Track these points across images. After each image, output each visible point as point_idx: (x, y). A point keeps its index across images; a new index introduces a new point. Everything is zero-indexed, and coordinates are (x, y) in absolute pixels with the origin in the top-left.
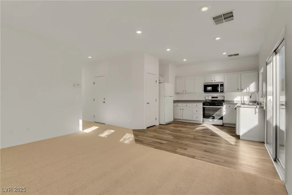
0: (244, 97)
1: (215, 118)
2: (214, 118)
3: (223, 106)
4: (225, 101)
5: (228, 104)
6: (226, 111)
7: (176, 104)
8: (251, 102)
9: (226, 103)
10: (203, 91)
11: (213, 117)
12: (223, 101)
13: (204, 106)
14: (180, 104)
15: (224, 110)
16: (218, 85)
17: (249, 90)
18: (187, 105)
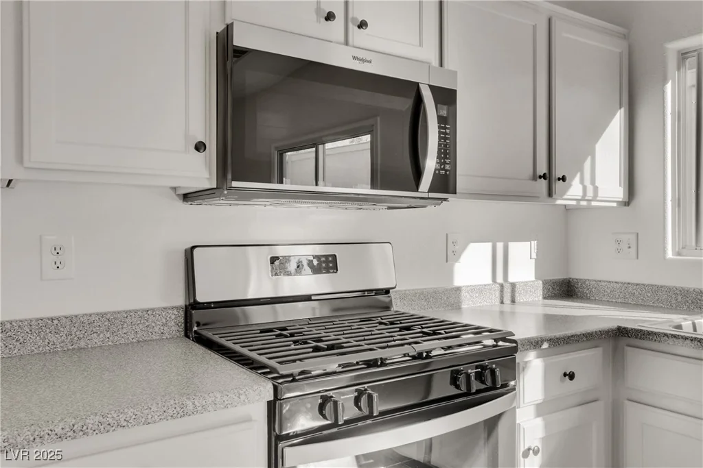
17: (596, 189)
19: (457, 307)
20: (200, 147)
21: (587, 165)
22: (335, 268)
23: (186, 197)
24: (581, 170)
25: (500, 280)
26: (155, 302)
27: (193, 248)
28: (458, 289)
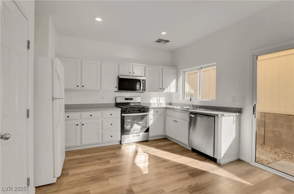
3: (149, 112)
5: (155, 108)
10: (117, 89)
13: (122, 115)
15: (151, 117)
16: (139, 80)
17: (170, 90)
18: (91, 116)
19: (151, 105)
20: (116, 87)
21: (169, 87)
22: (133, 100)
23: (116, 92)
24: (168, 88)
25: (158, 102)
26: (112, 103)
27: (116, 97)
28: (151, 103)
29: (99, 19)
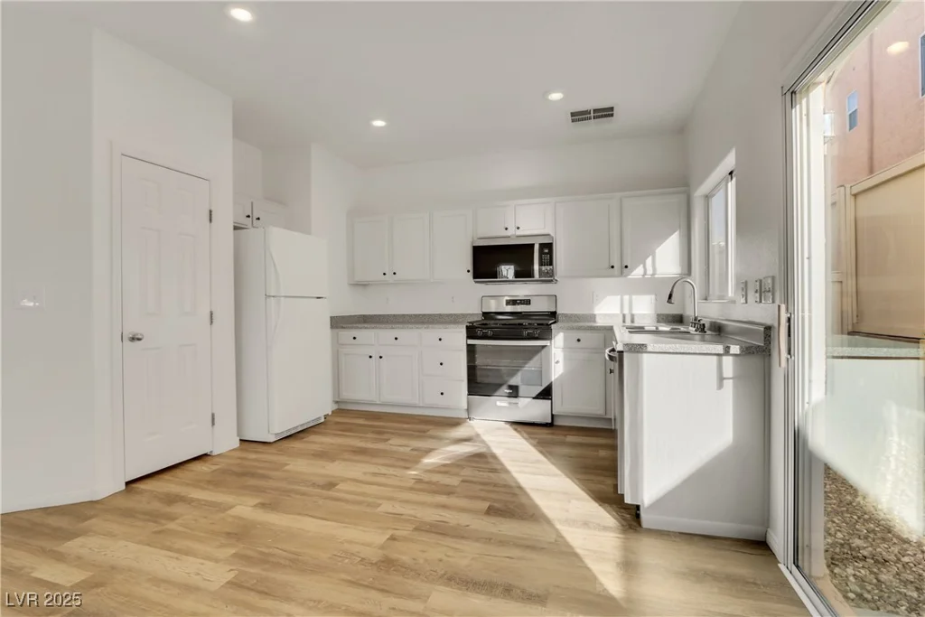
0: (634, 297)
1: (520, 394)
2: (514, 392)
3: (550, 339)
4: (560, 318)
5: (573, 329)
6: (565, 358)
7: (346, 335)
8: (662, 318)
9: (567, 325)
10: (471, 274)
11: (511, 387)
12: (553, 314)
13: (471, 342)
14: (367, 335)
15: (558, 355)
16: (532, 245)
18: (396, 339)
20: (468, 271)
21: (649, 260)
22: (530, 303)
24: (644, 263)
25: (625, 312)
28: (595, 315)
29: (379, 123)
